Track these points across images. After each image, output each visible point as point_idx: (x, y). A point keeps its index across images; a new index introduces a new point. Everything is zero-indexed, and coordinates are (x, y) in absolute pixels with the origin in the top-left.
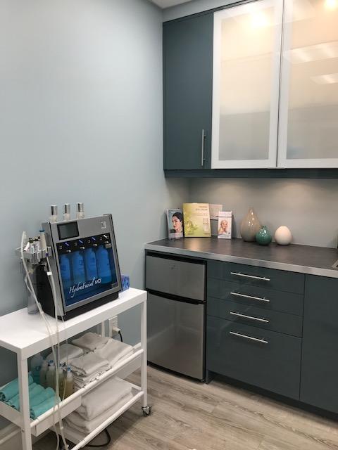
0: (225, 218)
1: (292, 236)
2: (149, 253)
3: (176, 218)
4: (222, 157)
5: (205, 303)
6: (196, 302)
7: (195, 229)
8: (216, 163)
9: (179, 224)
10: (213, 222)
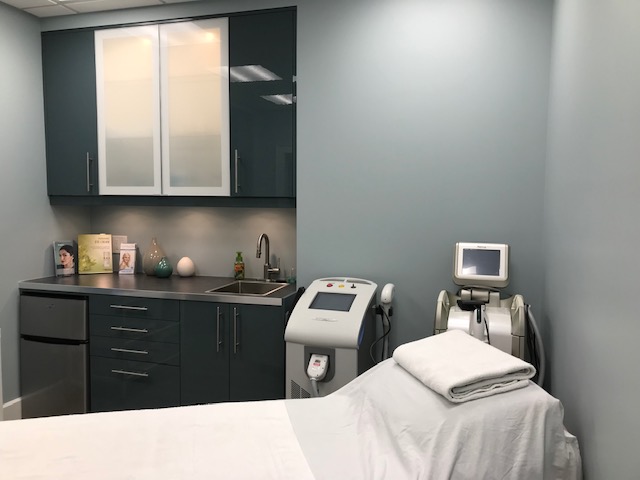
0: (128, 250)
1: (195, 266)
2: (25, 293)
3: (64, 251)
4: (110, 183)
5: (87, 342)
6: (77, 342)
7: (93, 264)
10: (116, 256)
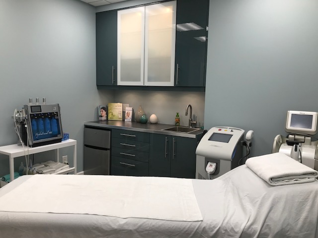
0: (129, 110)
1: (158, 119)
2: (86, 127)
3: (102, 110)
4: (122, 80)
5: (110, 149)
6: (106, 149)
7: (114, 116)
8: (120, 83)
9: (104, 113)
10: (124, 112)
